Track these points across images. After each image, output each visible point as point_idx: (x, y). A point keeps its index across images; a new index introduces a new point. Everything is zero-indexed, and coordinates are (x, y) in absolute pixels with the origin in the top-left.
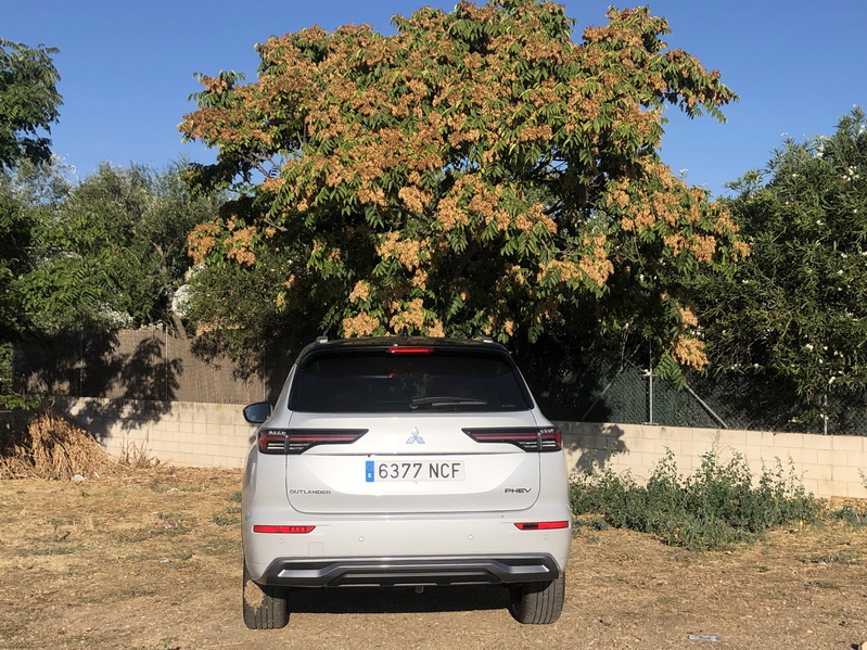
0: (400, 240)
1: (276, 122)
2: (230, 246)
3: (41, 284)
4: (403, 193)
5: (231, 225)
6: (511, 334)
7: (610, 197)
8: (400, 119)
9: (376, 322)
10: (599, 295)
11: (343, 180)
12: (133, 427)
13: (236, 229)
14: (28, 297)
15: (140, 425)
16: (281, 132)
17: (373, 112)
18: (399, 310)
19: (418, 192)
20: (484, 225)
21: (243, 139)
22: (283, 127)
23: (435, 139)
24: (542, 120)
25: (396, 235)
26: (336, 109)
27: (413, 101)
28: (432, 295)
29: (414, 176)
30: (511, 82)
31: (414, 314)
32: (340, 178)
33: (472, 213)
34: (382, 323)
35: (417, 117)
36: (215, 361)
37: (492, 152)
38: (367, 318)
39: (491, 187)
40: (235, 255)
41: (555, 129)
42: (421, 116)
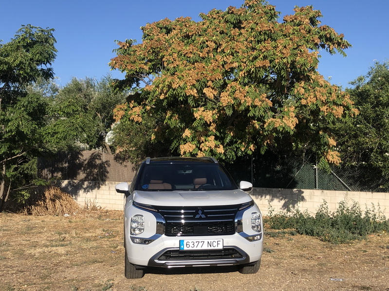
0: (204, 111)
1: (150, 61)
2: (131, 114)
3: (50, 131)
4: (205, 90)
5: (131, 105)
6: (253, 150)
7: (296, 90)
8: (203, 58)
9: (194, 147)
10: (292, 133)
11: (179, 86)
12: (88, 191)
13: (134, 107)
14: (45, 137)
15: (91, 190)
16: (152, 65)
17: (192, 56)
18: (204, 141)
19: (212, 90)
20: (240, 104)
21: (136, 68)
22: (153, 63)
23: (219, 67)
24: (265, 58)
25: (203, 108)
26: (176, 55)
27: (209, 51)
28: (218, 134)
29: (210, 83)
30: (252, 41)
31: (211, 142)
32: (178, 85)
33: (235, 99)
34: (197, 147)
35: (211, 57)
36: (125, 163)
37: (243, 72)
38: (190, 145)
39: (243, 87)
40: (133, 118)
41: (271, 62)
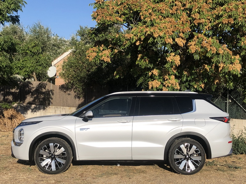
0: (174, 56)
1: (124, 14)
2: (102, 56)
4: (177, 40)
5: (101, 49)
6: (203, 88)
8: (172, 14)
9: (160, 83)
10: (239, 76)
11: (159, 35)
13: (103, 50)
16: (126, 18)
17: (164, 12)
18: (168, 79)
19: (182, 39)
20: (207, 52)
21: (114, 20)
22: (127, 16)
23: (187, 22)
24: (230, 16)
25: (173, 54)
26: (150, 11)
28: (177, 74)
29: (181, 34)
30: (210, 3)
33: (202, 47)
34: (162, 83)
35: (179, 14)
37: (208, 26)
38: (157, 82)
39: (208, 39)
40: (104, 59)
41: (234, 20)
42: (180, 14)
